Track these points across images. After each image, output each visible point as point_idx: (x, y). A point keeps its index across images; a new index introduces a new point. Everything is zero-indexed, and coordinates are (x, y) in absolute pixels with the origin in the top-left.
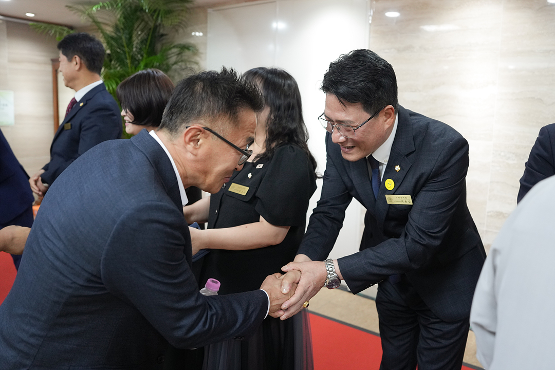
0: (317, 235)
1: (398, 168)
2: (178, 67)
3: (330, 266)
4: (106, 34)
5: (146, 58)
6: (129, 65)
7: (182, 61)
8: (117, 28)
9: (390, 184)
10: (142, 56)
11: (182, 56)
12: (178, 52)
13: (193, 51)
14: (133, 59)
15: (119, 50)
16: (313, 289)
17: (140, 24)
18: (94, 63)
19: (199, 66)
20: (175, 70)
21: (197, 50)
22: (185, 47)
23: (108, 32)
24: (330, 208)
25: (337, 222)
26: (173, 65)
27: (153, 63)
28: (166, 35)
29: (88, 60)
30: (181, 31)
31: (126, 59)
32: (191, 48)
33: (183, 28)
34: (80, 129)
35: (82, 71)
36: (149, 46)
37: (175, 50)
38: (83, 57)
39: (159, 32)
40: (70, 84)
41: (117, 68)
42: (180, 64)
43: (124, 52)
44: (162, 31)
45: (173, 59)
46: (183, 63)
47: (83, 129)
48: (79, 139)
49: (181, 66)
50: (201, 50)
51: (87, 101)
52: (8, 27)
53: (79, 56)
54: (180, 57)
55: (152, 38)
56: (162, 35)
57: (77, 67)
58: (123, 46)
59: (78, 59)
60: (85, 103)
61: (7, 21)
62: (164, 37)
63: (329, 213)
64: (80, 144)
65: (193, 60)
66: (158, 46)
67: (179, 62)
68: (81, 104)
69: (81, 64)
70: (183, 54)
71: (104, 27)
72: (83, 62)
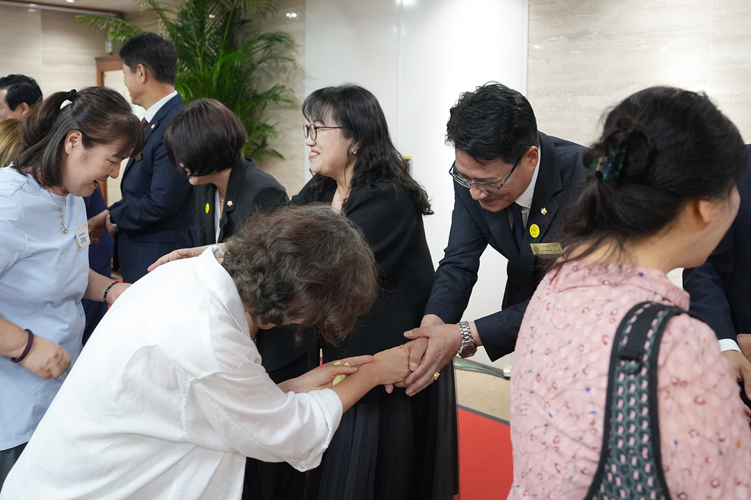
0: (446, 290)
1: (544, 211)
2: (266, 64)
3: (464, 330)
4: (170, 23)
5: (223, 56)
6: (200, 64)
7: (271, 57)
8: (183, 14)
9: (535, 231)
10: (217, 51)
11: (271, 51)
12: (266, 45)
13: (286, 43)
14: (205, 56)
15: (186, 45)
16: (444, 358)
17: (215, 7)
18: (163, 71)
19: (295, 64)
20: (263, 70)
21: (292, 42)
22: (276, 38)
23: (172, 21)
24: (461, 257)
25: (469, 274)
26: (259, 63)
27: (234, 63)
28: (249, 21)
29: (155, 68)
30: (269, 15)
31: (197, 56)
32: (283, 39)
33: (272, 12)
34: (153, 158)
35: (149, 83)
36: (227, 38)
37: (262, 42)
38: (148, 66)
39: (239, 18)
40: (138, 101)
41: (184, 68)
42: (269, 61)
43: (194, 47)
44: (242, 17)
45: (259, 54)
46: (273, 60)
47: (156, 158)
48: (153, 172)
49: (270, 64)
50: (297, 42)
51: (159, 121)
52: (43, 18)
53: (143, 65)
54: (268, 51)
55: (230, 26)
56: (244, 22)
57: (143, 79)
58: (192, 39)
59: (142, 68)
60: (157, 124)
61: (42, 10)
62: (247, 24)
63: (460, 263)
64: (153, 178)
65: (286, 56)
66: (239, 38)
67: (267, 59)
68: (153, 126)
69: (146, 73)
70: (273, 47)
71: (167, 14)
72: (148, 71)
